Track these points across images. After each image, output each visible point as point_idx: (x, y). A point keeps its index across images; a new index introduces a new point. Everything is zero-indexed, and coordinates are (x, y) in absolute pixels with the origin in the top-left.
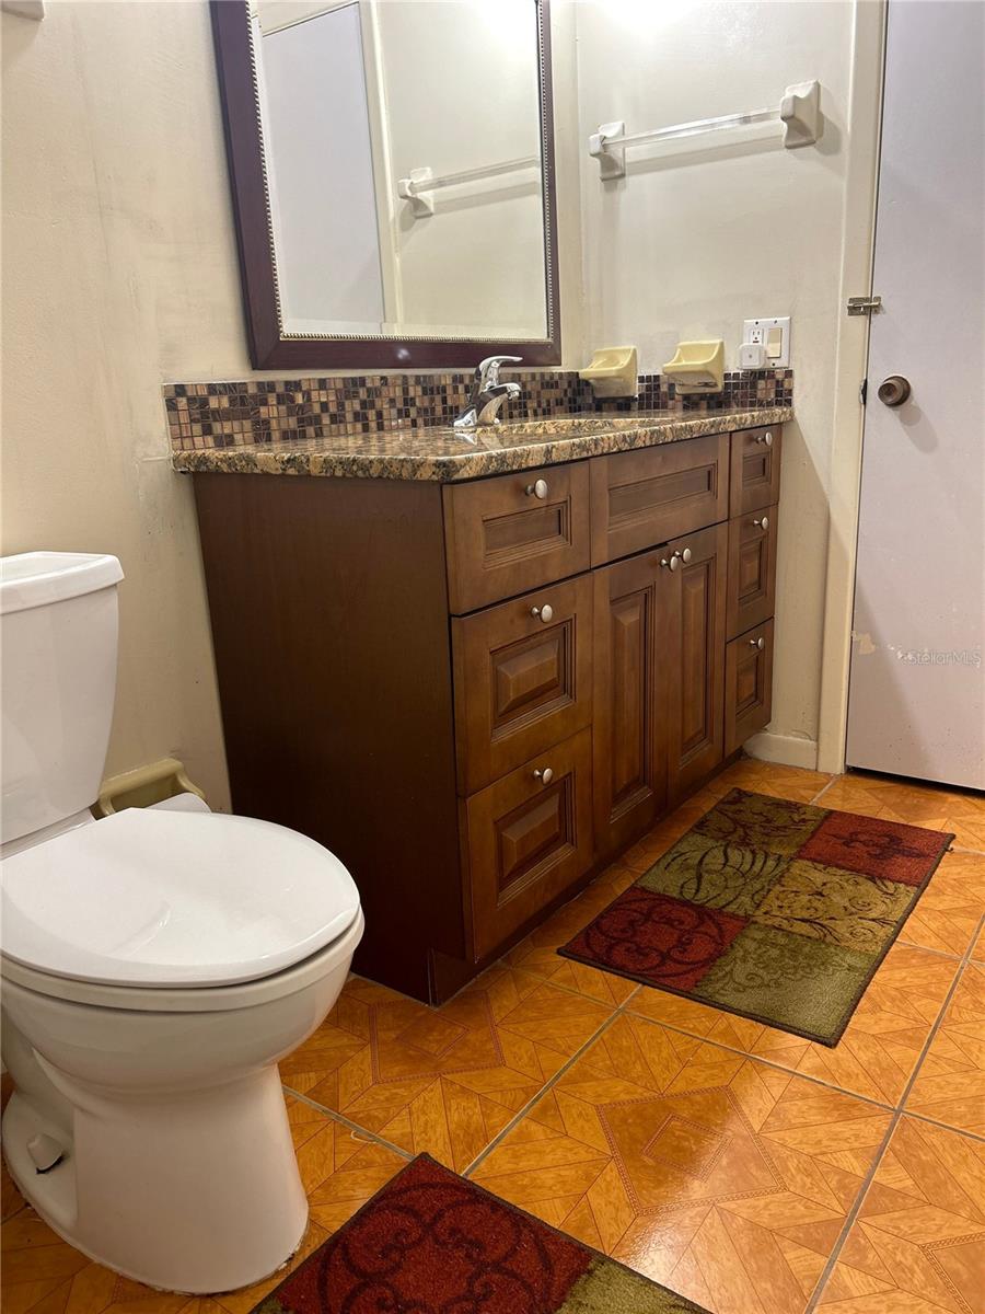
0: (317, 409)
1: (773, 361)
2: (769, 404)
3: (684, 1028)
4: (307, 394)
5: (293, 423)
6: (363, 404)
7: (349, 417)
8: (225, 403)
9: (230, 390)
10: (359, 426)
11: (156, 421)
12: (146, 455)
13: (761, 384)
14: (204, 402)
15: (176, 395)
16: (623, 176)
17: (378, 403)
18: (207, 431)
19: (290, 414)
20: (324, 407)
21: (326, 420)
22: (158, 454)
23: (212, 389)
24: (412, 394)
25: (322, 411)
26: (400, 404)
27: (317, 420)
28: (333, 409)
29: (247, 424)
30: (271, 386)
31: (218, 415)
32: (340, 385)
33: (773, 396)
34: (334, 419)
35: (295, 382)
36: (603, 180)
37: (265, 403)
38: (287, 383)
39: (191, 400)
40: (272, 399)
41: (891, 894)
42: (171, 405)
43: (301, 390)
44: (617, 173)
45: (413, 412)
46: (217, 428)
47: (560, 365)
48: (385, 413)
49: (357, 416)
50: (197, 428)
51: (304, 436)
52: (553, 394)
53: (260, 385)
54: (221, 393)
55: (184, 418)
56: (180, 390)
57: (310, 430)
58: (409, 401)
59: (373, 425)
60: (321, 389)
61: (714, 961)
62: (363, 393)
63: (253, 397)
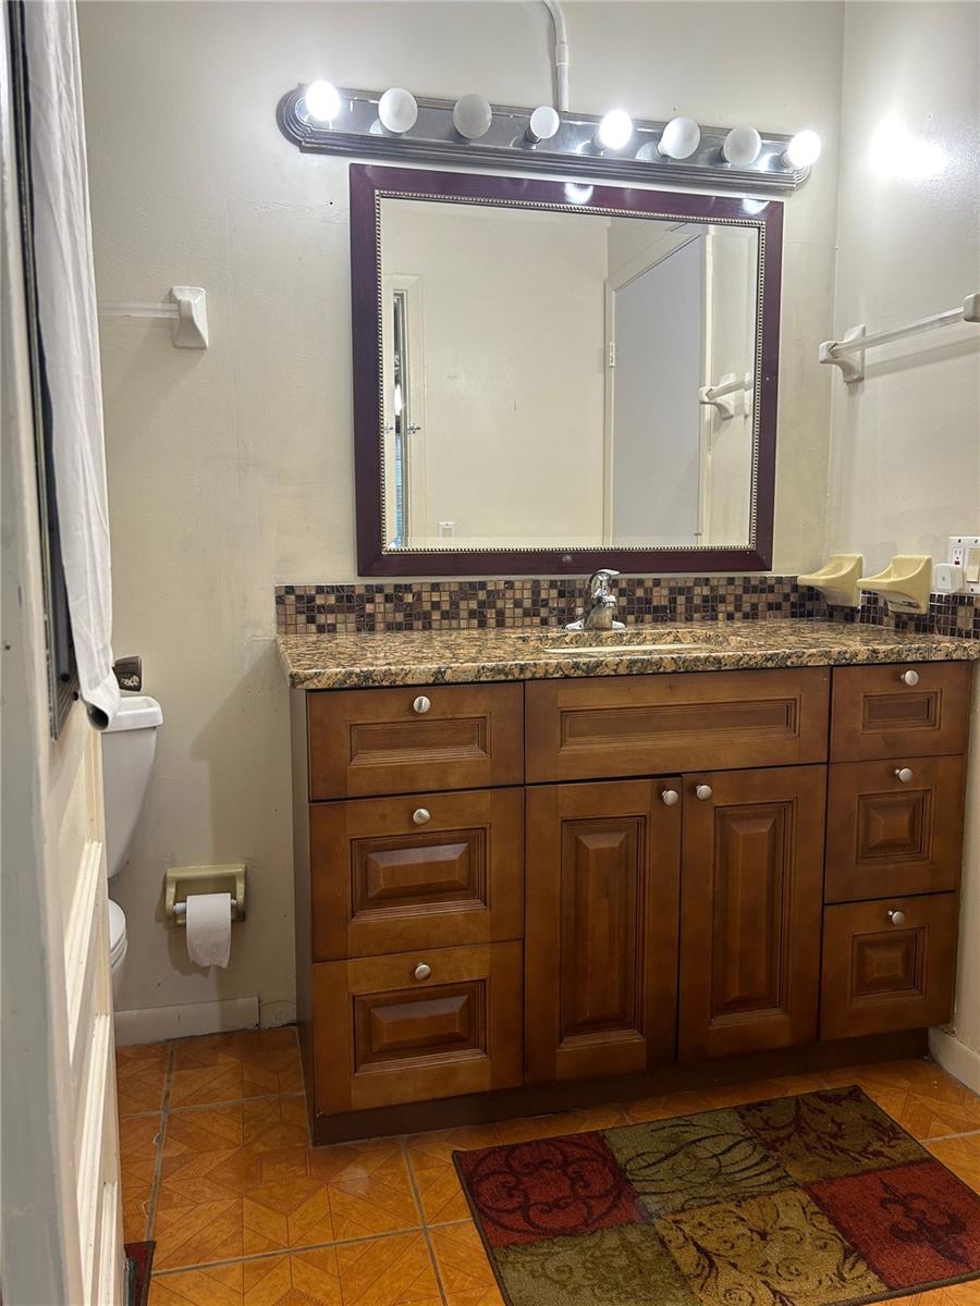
0: (427, 607)
1: (972, 586)
2: (968, 636)
3: (445, 1275)
4: (418, 596)
5: (400, 617)
6: (482, 604)
7: (464, 614)
8: (332, 600)
9: (338, 591)
10: (475, 622)
11: (268, 611)
12: (254, 635)
13: (962, 611)
14: (312, 599)
15: (284, 595)
16: (861, 379)
17: (500, 604)
18: (311, 620)
19: (397, 610)
20: (436, 606)
21: (436, 616)
22: (265, 636)
23: (320, 590)
24: (543, 595)
25: (433, 608)
26: (527, 603)
27: (426, 617)
28: (446, 607)
29: (352, 617)
30: (380, 589)
31: (323, 609)
32: (454, 588)
33: (971, 626)
34: (445, 615)
35: (406, 585)
36: (848, 383)
37: (371, 601)
38: (396, 586)
39: (299, 598)
40: (379, 598)
41: (844, 1280)
42: (280, 600)
43: (411, 592)
44: (855, 377)
45: (544, 612)
46: (321, 619)
47: (770, 570)
48: (508, 613)
49: (472, 614)
50: (302, 618)
51: (410, 628)
52: (764, 599)
53: (368, 588)
54: (328, 592)
55: (291, 610)
56: (290, 590)
57: (418, 624)
58: (539, 602)
59: (492, 622)
60: (433, 590)
61: (556, 1236)
62: (482, 595)
63: (359, 596)
